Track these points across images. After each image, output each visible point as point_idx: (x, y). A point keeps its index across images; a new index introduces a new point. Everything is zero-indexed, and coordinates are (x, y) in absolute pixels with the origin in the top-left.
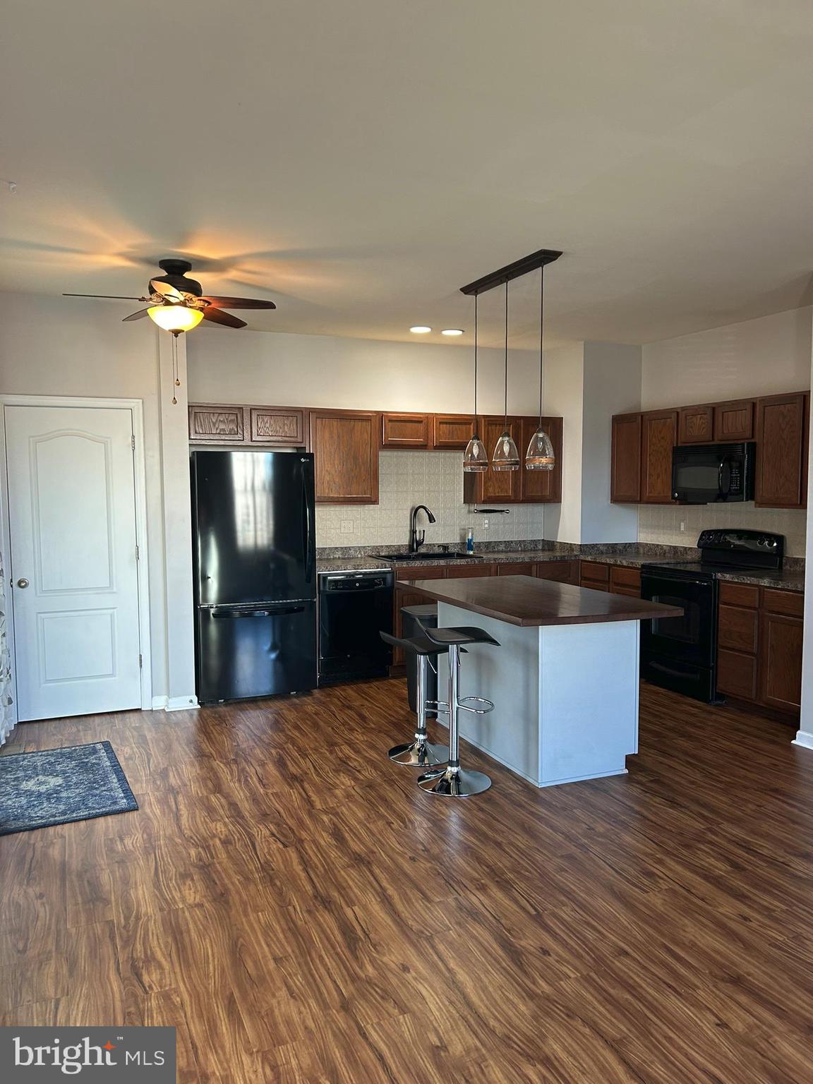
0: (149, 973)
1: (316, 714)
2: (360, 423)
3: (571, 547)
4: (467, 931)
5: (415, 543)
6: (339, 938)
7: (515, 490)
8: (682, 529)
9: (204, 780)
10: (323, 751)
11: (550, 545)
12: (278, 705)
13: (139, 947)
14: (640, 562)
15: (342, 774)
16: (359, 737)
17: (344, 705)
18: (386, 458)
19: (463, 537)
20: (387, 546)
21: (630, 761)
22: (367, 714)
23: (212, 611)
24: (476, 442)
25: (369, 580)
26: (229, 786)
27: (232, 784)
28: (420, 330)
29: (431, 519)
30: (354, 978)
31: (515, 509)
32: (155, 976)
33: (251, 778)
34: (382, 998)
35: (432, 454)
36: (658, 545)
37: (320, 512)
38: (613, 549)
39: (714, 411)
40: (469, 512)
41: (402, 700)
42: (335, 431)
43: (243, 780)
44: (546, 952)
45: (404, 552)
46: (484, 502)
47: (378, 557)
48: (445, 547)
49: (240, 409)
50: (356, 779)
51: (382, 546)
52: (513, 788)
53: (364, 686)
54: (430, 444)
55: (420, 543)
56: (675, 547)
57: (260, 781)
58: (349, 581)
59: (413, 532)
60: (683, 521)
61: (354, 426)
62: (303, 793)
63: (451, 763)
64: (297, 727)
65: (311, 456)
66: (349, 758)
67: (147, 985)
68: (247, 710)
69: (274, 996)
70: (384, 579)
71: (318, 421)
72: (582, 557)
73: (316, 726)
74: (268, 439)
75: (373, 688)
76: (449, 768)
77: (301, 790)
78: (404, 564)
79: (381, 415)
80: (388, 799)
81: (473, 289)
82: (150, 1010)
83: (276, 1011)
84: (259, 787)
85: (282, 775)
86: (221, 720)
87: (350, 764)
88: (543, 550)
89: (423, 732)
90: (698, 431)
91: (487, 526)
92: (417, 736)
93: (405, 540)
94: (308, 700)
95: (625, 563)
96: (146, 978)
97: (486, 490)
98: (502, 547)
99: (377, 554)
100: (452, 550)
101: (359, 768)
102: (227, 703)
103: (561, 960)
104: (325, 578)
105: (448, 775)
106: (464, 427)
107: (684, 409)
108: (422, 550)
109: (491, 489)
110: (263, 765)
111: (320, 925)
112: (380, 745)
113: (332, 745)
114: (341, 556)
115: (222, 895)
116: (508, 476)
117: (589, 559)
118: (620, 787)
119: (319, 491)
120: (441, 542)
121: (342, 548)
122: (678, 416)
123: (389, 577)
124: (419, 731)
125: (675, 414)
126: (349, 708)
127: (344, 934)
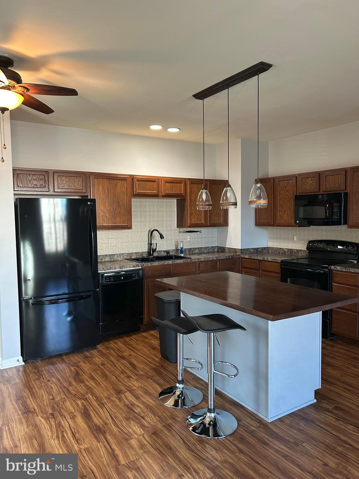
1: (103, 364)
2: (121, 181)
3: (235, 250)
5: (151, 250)
7: (205, 220)
8: (295, 239)
9: (31, 438)
10: (114, 399)
11: (222, 250)
12: (76, 358)
14: (279, 259)
15: (132, 422)
16: (135, 384)
17: (119, 356)
18: (135, 202)
19: (177, 246)
20: (135, 253)
22: (135, 362)
23: (31, 301)
24: (204, 191)
25: (129, 275)
26: (50, 445)
27: (52, 442)
28: (156, 128)
29: (162, 237)
31: (203, 230)
33: (67, 433)
35: (162, 200)
36: (280, 248)
37: (100, 234)
38: (257, 251)
39: (319, 175)
40: (180, 232)
41: (154, 348)
42: (106, 186)
43: (60, 436)
45: (145, 256)
46: (190, 227)
48: (168, 252)
49: (47, 172)
50: (142, 426)
51: (133, 253)
52: (253, 425)
53: (127, 339)
54: (160, 194)
55: (154, 251)
56: (291, 250)
57: (74, 435)
58: (117, 276)
59: (150, 244)
60: (296, 235)
61: (117, 183)
62: (108, 446)
63: (210, 411)
64: (92, 378)
65: (94, 201)
66: (133, 404)
68: (57, 364)
70: (138, 274)
71: (96, 180)
72: (242, 256)
73: (105, 376)
74: (65, 190)
75: (133, 340)
76: (208, 414)
77: (106, 443)
78: (149, 264)
79: (132, 177)
80: (172, 447)
81: (201, 96)
84: (74, 443)
85: (89, 427)
86: (39, 374)
87: (135, 410)
88: (218, 252)
89: (182, 382)
90: (310, 187)
91: (189, 239)
92: (178, 385)
93: (145, 249)
94: (94, 352)
95: (270, 260)
97: (191, 220)
98: (197, 251)
99: (130, 259)
100: (171, 254)
101: (142, 415)
104: (103, 275)
105: (207, 421)
106: (178, 185)
107: (300, 175)
108: (155, 254)
109: (193, 220)
110: (73, 417)
112: (151, 391)
113: (119, 392)
114: (109, 260)
116: (202, 212)
117: (247, 257)
119: (100, 222)
120: (165, 249)
121: (110, 255)
122: (297, 178)
123: (141, 272)
124: (180, 382)
125: (295, 178)
126: (123, 358)
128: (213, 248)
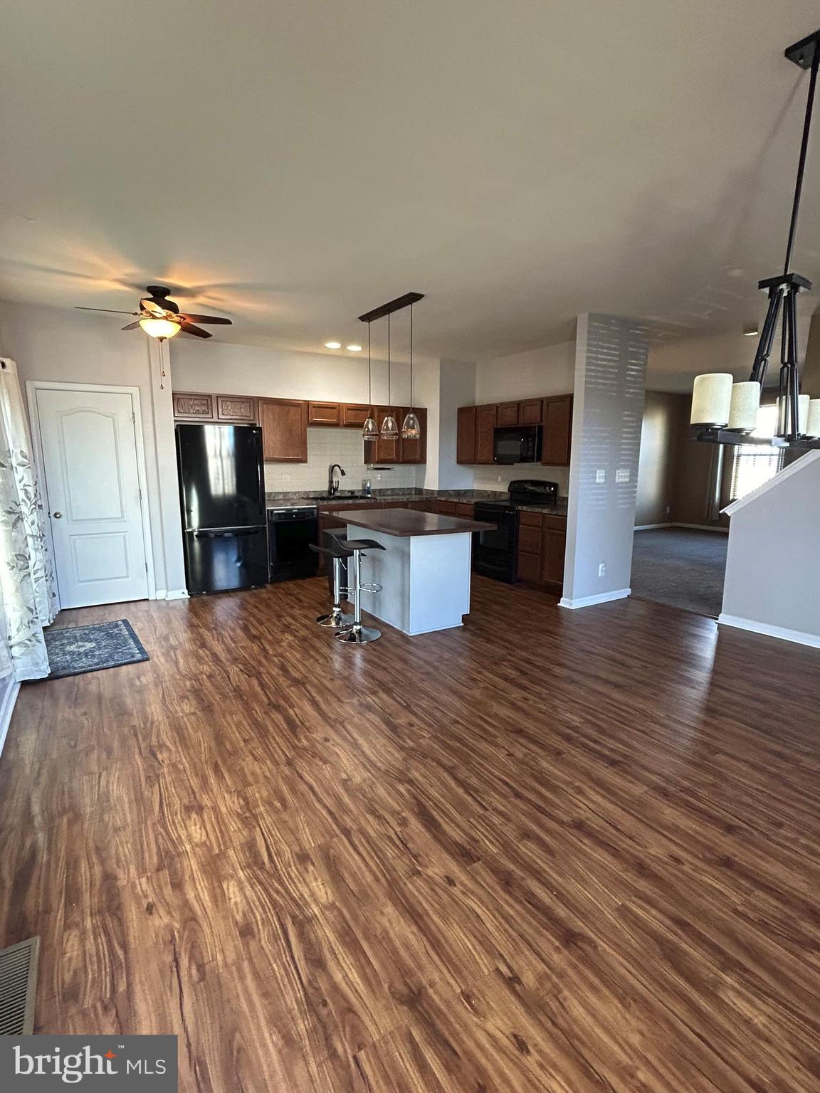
0: (161, 753)
1: (269, 599)
2: (294, 408)
3: (433, 491)
4: (365, 717)
5: (332, 489)
6: (285, 726)
7: (397, 454)
8: (499, 480)
9: (194, 640)
10: (274, 620)
11: (419, 491)
12: (243, 594)
13: (154, 739)
14: (473, 501)
15: (286, 634)
16: (297, 612)
17: (287, 593)
18: (311, 432)
19: (364, 485)
20: (313, 492)
21: (465, 618)
22: (302, 598)
23: (195, 533)
24: (370, 421)
25: (301, 513)
27: (213, 642)
28: (333, 345)
29: (343, 473)
30: (295, 748)
31: (397, 467)
32: (165, 755)
33: (226, 638)
34: (312, 756)
35: (343, 430)
36: (485, 491)
37: (266, 467)
38: (458, 493)
39: (519, 406)
40: (368, 469)
41: (325, 589)
42: (277, 413)
43: (220, 640)
44: (411, 725)
45: (325, 495)
46: (378, 462)
47: (308, 498)
48: (352, 492)
49: (210, 396)
50: (295, 636)
51: (311, 492)
52: (395, 637)
53: (300, 582)
54: (341, 423)
55: (336, 490)
56: (495, 492)
57: (232, 639)
58: (289, 514)
59: (331, 482)
60: (499, 475)
61: (289, 410)
62: (261, 646)
63: (356, 624)
64: (256, 607)
65: (260, 429)
66: (291, 624)
67: (160, 760)
68: (222, 598)
69: (244, 760)
70: (312, 513)
71: (265, 406)
72: (439, 499)
73: (268, 606)
74: (228, 417)
75: (306, 583)
76: (355, 627)
77: (260, 644)
78: (325, 503)
79: (307, 403)
80: (316, 647)
81: (367, 318)
82: (163, 773)
83: (246, 769)
84: (232, 644)
85: (247, 635)
86: (204, 604)
87: (291, 627)
88: (416, 494)
89: (338, 606)
90: (509, 418)
91: (379, 478)
92: (334, 609)
93: (326, 488)
94: (263, 590)
95: (465, 502)
96: (159, 756)
97: (378, 454)
98: (389, 492)
99: (307, 497)
100: (357, 494)
101: (297, 630)
102: (208, 594)
103: (421, 729)
104: (272, 511)
105: (354, 631)
106: (363, 413)
107: (502, 404)
108: (337, 494)
109: (382, 455)
110: (233, 630)
111: (273, 720)
112: (310, 615)
113: (279, 617)
114: (283, 498)
115: (209, 706)
116: (392, 443)
117: (443, 499)
118: (458, 633)
119: (267, 454)
120: (350, 489)
121: (283, 492)
122: (497, 408)
123: (315, 510)
124: (336, 606)
125: (495, 408)
126: (291, 595)
127: (288, 724)
128: (410, 489)
